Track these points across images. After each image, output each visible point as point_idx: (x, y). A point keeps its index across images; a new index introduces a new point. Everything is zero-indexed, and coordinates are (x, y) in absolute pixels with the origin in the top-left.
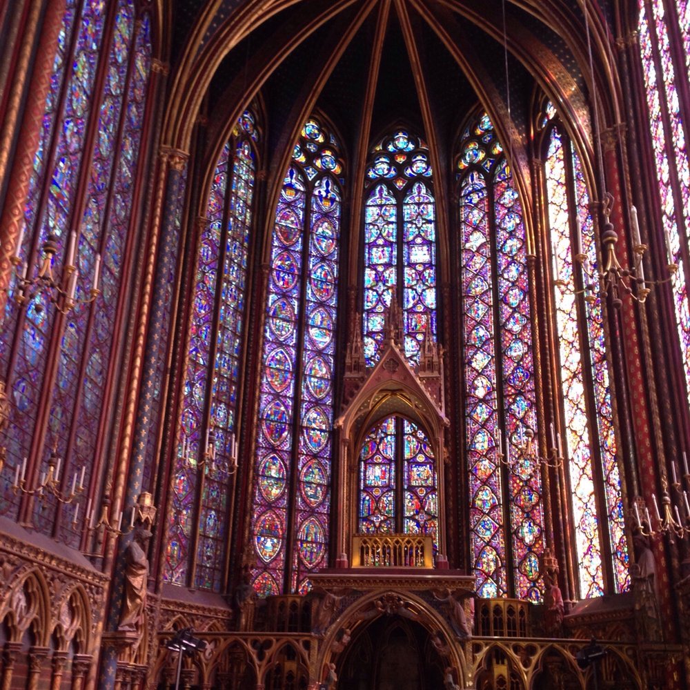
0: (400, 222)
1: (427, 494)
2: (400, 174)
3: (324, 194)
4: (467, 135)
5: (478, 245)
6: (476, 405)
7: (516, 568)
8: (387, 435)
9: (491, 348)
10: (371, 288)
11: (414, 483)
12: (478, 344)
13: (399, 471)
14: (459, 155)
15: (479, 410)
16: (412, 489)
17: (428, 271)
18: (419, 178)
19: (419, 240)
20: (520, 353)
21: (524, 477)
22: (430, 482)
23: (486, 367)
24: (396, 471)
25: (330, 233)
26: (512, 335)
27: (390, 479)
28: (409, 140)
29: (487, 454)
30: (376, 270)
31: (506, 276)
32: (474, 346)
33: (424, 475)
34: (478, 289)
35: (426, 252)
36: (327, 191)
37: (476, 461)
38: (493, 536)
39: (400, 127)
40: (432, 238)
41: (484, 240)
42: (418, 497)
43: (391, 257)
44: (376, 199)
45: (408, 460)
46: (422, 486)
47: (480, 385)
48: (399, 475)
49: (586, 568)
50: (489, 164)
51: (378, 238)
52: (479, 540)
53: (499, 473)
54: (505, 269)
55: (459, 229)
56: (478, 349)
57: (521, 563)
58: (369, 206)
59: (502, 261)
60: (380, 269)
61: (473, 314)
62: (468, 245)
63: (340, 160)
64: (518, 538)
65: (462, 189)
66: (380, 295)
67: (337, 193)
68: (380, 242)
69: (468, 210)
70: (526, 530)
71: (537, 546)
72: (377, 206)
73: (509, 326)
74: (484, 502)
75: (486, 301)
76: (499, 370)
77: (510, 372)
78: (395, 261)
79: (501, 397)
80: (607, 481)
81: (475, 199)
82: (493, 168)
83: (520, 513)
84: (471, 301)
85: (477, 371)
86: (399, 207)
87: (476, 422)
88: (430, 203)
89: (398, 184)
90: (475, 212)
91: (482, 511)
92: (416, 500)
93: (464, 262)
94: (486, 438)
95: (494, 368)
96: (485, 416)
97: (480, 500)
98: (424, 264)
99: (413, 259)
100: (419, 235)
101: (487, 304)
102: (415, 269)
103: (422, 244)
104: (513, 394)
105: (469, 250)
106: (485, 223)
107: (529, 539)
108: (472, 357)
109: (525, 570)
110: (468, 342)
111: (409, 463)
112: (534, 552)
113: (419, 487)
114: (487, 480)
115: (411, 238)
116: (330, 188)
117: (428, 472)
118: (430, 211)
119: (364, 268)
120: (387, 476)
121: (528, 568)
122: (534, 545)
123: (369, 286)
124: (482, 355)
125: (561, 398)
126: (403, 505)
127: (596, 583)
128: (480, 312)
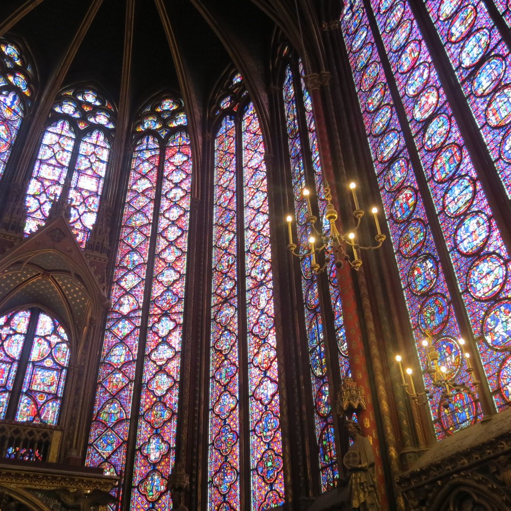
0: (75, 153)
1: (47, 401)
2: (84, 118)
3: (9, 104)
4: (149, 110)
5: (144, 188)
6: (118, 320)
7: (134, 487)
8: (15, 333)
9: (143, 272)
10: (34, 196)
11: (34, 388)
12: (130, 267)
13: (21, 373)
14: (139, 121)
15: (120, 325)
16: (30, 393)
17: (92, 198)
18: (100, 127)
19: (89, 172)
20: (172, 280)
21: (159, 393)
22: (53, 389)
23: (135, 287)
24: (18, 372)
25: (6, 137)
26: (166, 263)
27: (7, 379)
28: (97, 99)
29: (122, 367)
30: (42, 183)
31: (167, 215)
32: (125, 268)
33: (48, 381)
34: (138, 222)
35: (95, 183)
36: (12, 103)
37: (109, 374)
38: (114, 452)
39: (91, 87)
40: (103, 174)
41: (150, 186)
42: (36, 404)
43: (60, 177)
44: (57, 129)
45: (33, 362)
46: (43, 392)
47: (126, 302)
48: (21, 376)
49: (217, 487)
50: (164, 133)
51: (51, 158)
52: (97, 455)
53: (132, 387)
54: (167, 210)
55: (129, 174)
56: (130, 271)
57: (141, 482)
58: (49, 132)
59: (165, 204)
60: (47, 183)
61: (130, 241)
62: (134, 187)
63: (32, 86)
64: (142, 455)
65: (136, 146)
66: (41, 205)
67: (21, 110)
68: (53, 162)
69: (140, 162)
70: (153, 446)
71: (163, 463)
72: (57, 134)
73: (164, 256)
74: (110, 414)
75: (145, 233)
76: (148, 292)
77: (159, 294)
78: (62, 182)
79: (146, 316)
80: (253, 395)
81: (148, 155)
82: (168, 136)
83: (149, 429)
84: (129, 230)
85: (125, 290)
86: (77, 142)
87: (115, 336)
88: (105, 148)
89: (81, 125)
90: (146, 164)
91: (106, 425)
92: (33, 406)
93: (128, 200)
94: (124, 352)
95: (143, 288)
96: (126, 332)
97: (106, 413)
98: (90, 192)
99: (81, 185)
100: (91, 168)
101: (145, 235)
102: (80, 193)
103: (92, 176)
104: (158, 314)
105: (136, 191)
106: (154, 173)
107: (154, 456)
108: (123, 277)
109: (145, 489)
110: (120, 263)
111: (34, 366)
112: (158, 470)
113: (39, 392)
114: (117, 393)
115: (82, 168)
116: (15, 102)
117: (53, 378)
118: (104, 155)
119: (31, 177)
120: (5, 375)
121: (148, 488)
122: (160, 462)
123: (32, 194)
124: (133, 276)
125: (209, 320)
126: (16, 409)
127: (227, 502)
128: (137, 241)
